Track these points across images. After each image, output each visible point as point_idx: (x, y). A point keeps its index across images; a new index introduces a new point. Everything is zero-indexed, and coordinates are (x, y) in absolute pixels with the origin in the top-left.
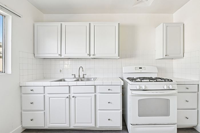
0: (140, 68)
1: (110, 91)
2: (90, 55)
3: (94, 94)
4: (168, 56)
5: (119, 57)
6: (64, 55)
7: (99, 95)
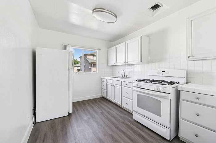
0: (163, 72)
1: (127, 86)
2: (126, 63)
3: (121, 86)
4: (194, 57)
5: (141, 63)
6: (116, 64)
7: (123, 87)
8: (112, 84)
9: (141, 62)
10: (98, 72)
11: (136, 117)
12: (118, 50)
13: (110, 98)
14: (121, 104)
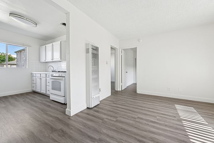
2: (52, 60)
3: (45, 78)
6: (46, 60)
7: (47, 78)
8: (40, 78)
9: (61, 59)
10: (27, 68)
11: (52, 97)
12: (47, 48)
13: (38, 90)
14: (45, 93)
